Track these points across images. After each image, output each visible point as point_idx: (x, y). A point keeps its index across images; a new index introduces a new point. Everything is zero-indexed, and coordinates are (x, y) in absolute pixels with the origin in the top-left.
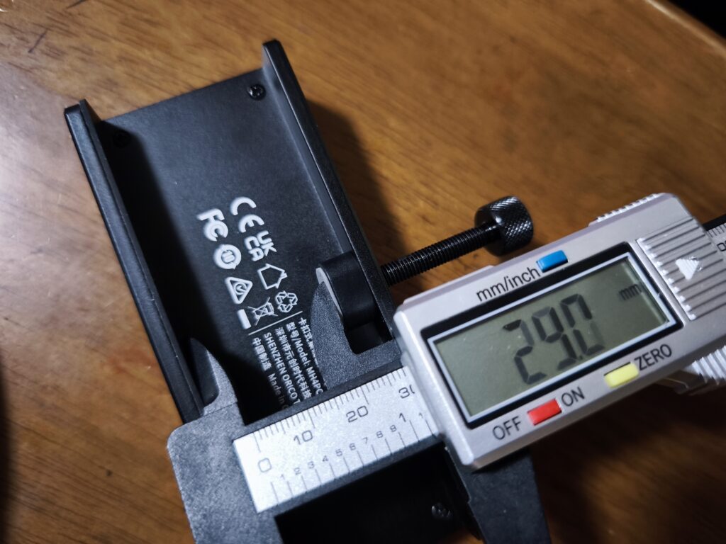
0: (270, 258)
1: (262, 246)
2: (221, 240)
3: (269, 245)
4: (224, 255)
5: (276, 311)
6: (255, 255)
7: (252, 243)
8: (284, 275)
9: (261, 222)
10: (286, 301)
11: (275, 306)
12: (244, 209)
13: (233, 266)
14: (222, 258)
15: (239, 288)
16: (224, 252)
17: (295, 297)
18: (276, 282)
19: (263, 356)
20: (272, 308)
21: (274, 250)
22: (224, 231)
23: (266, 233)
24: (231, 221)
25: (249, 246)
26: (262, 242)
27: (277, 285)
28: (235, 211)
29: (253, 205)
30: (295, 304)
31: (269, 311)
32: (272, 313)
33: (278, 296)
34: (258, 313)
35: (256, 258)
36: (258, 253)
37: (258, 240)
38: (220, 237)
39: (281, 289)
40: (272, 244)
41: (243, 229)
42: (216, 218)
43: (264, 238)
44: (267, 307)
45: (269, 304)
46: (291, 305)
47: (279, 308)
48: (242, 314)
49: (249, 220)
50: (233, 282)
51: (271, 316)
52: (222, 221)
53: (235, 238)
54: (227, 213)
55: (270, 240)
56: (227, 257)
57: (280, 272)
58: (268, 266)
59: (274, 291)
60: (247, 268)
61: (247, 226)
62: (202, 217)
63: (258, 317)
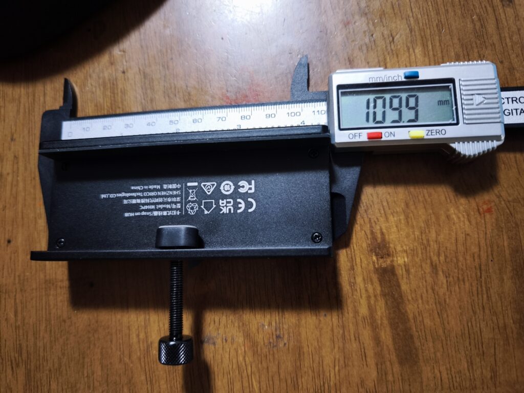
0: (218, 208)
1: (226, 207)
2: (237, 187)
3: (225, 210)
4: (229, 185)
5: (190, 201)
6: (223, 202)
7: (230, 202)
8: (206, 212)
9: (239, 211)
10: (192, 208)
11: (193, 202)
12: (249, 205)
13: (222, 188)
14: (227, 184)
15: (209, 187)
16: (230, 186)
17: (193, 214)
18: (204, 207)
19: (170, 186)
20: (192, 199)
21: (221, 212)
22: (241, 190)
23: (232, 212)
24: (245, 196)
25: (228, 200)
26: (228, 208)
27: (202, 207)
28: (250, 200)
29: (250, 210)
30: (189, 212)
31: (191, 198)
32: (190, 199)
33: (197, 205)
34: (193, 192)
35: (221, 201)
36: (223, 203)
37: (230, 206)
38: (240, 187)
39: (200, 208)
40: (225, 212)
41: (239, 200)
42: (250, 189)
43: (230, 209)
44: (194, 198)
45: (194, 199)
46: (189, 210)
47: (191, 204)
48: (196, 184)
49: (243, 206)
50: (213, 185)
51: (188, 198)
52: (247, 192)
53: (236, 195)
54: (251, 196)
55: (228, 212)
56: (227, 187)
57: (208, 211)
58: (214, 206)
59: (200, 204)
60: (218, 195)
61: (240, 203)
62: (253, 182)
63: (190, 191)
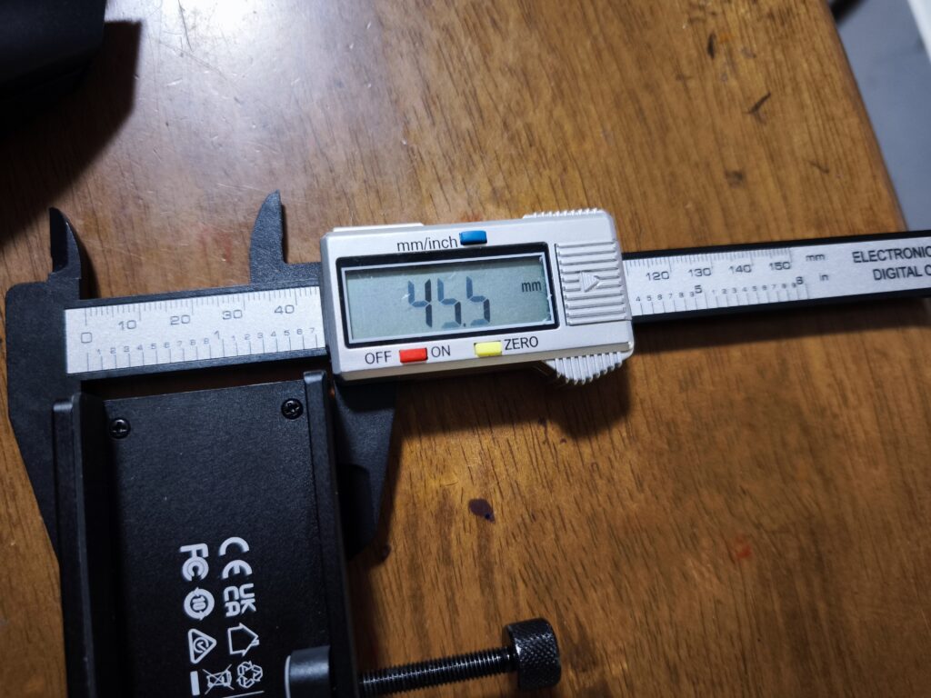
0: (246, 617)
1: (242, 600)
2: (197, 582)
3: (249, 602)
4: (194, 601)
5: (234, 683)
6: (231, 609)
7: (231, 594)
8: (256, 642)
9: (249, 571)
10: (249, 674)
11: (235, 676)
12: (234, 552)
13: (201, 616)
14: (192, 605)
15: (199, 645)
16: (195, 597)
17: (261, 672)
18: (245, 649)
20: (230, 678)
21: (254, 609)
22: (204, 571)
23: (251, 586)
24: (216, 562)
25: (226, 597)
26: (243, 595)
27: (244, 652)
28: (222, 551)
29: (246, 547)
30: (258, 680)
31: (226, 681)
32: (228, 684)
33: (241, 665)
34: (213, 680)
35: (230, 614)
36: (234, 609)
37: (238, 592)
38: (196, 578)
39: (247, 658)
40: (253, 600)
41: (225, 575)
42: (199, 553)
43: (246, 591)
44: (225, 676)
45: (227, 672)
46: (253, 680)
47: (239, 680)
48: (194, 676)
49: (237, 565)
50: (195, 636)
51: (227, 688)
52: (206, 559)
53: (214, 583)
54: (213, 549)
55: (253, 595)
56: (198, 604)
57: (253, 638)
58: (241, 626)
59: (239, 659)
60: (215, 623)
61: (231, 571)
62: (184, 549)
63: (211, 685)
